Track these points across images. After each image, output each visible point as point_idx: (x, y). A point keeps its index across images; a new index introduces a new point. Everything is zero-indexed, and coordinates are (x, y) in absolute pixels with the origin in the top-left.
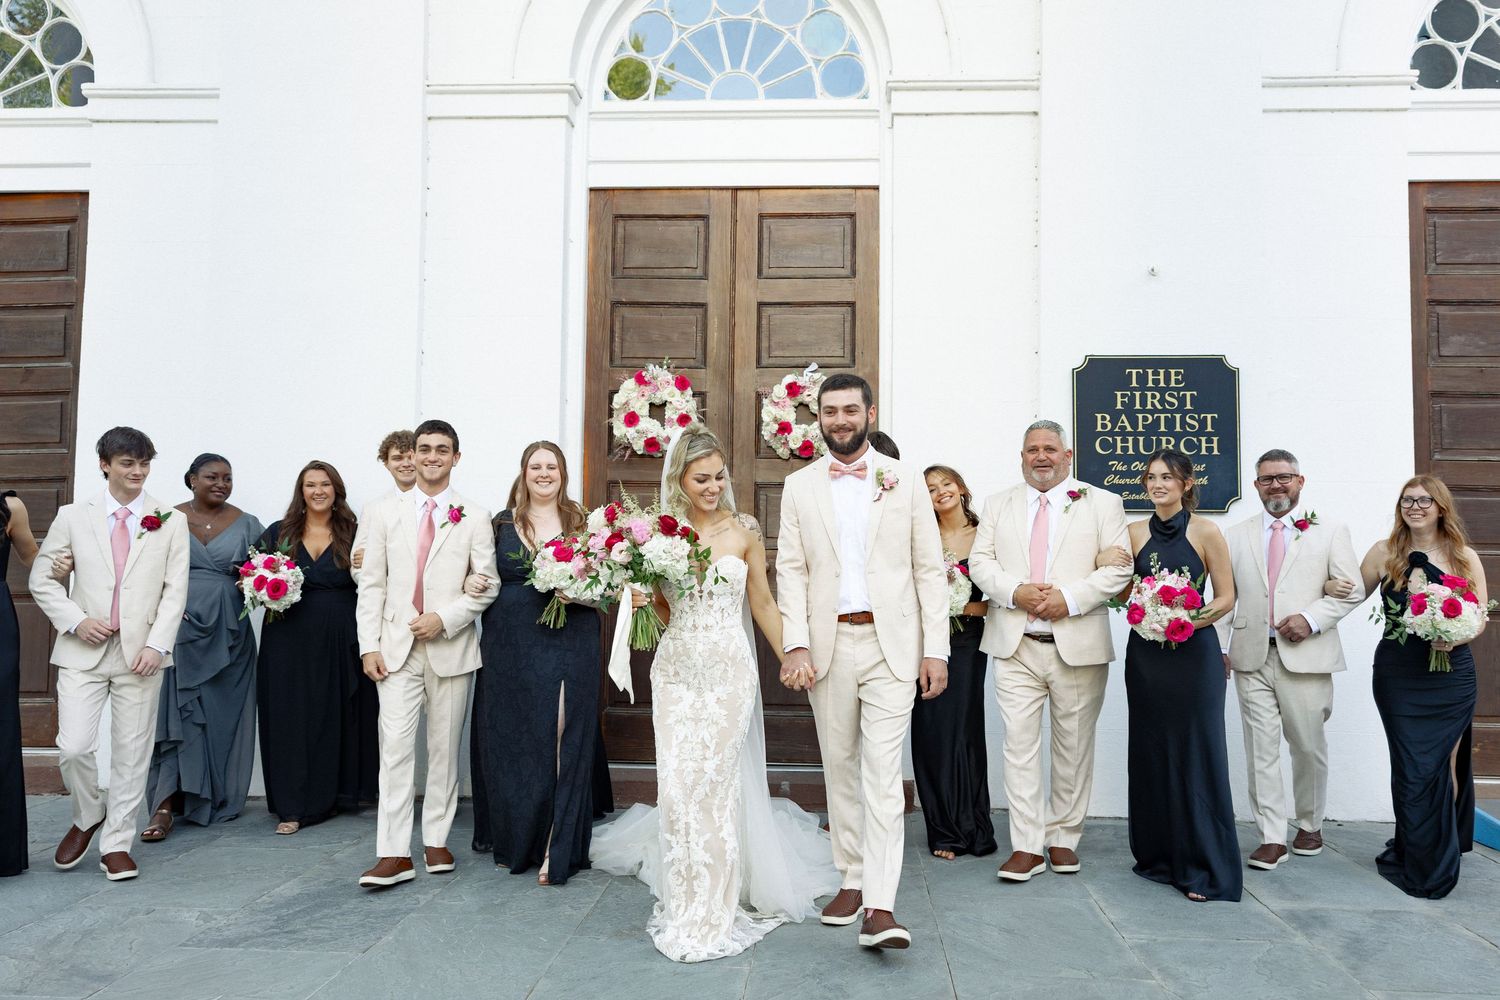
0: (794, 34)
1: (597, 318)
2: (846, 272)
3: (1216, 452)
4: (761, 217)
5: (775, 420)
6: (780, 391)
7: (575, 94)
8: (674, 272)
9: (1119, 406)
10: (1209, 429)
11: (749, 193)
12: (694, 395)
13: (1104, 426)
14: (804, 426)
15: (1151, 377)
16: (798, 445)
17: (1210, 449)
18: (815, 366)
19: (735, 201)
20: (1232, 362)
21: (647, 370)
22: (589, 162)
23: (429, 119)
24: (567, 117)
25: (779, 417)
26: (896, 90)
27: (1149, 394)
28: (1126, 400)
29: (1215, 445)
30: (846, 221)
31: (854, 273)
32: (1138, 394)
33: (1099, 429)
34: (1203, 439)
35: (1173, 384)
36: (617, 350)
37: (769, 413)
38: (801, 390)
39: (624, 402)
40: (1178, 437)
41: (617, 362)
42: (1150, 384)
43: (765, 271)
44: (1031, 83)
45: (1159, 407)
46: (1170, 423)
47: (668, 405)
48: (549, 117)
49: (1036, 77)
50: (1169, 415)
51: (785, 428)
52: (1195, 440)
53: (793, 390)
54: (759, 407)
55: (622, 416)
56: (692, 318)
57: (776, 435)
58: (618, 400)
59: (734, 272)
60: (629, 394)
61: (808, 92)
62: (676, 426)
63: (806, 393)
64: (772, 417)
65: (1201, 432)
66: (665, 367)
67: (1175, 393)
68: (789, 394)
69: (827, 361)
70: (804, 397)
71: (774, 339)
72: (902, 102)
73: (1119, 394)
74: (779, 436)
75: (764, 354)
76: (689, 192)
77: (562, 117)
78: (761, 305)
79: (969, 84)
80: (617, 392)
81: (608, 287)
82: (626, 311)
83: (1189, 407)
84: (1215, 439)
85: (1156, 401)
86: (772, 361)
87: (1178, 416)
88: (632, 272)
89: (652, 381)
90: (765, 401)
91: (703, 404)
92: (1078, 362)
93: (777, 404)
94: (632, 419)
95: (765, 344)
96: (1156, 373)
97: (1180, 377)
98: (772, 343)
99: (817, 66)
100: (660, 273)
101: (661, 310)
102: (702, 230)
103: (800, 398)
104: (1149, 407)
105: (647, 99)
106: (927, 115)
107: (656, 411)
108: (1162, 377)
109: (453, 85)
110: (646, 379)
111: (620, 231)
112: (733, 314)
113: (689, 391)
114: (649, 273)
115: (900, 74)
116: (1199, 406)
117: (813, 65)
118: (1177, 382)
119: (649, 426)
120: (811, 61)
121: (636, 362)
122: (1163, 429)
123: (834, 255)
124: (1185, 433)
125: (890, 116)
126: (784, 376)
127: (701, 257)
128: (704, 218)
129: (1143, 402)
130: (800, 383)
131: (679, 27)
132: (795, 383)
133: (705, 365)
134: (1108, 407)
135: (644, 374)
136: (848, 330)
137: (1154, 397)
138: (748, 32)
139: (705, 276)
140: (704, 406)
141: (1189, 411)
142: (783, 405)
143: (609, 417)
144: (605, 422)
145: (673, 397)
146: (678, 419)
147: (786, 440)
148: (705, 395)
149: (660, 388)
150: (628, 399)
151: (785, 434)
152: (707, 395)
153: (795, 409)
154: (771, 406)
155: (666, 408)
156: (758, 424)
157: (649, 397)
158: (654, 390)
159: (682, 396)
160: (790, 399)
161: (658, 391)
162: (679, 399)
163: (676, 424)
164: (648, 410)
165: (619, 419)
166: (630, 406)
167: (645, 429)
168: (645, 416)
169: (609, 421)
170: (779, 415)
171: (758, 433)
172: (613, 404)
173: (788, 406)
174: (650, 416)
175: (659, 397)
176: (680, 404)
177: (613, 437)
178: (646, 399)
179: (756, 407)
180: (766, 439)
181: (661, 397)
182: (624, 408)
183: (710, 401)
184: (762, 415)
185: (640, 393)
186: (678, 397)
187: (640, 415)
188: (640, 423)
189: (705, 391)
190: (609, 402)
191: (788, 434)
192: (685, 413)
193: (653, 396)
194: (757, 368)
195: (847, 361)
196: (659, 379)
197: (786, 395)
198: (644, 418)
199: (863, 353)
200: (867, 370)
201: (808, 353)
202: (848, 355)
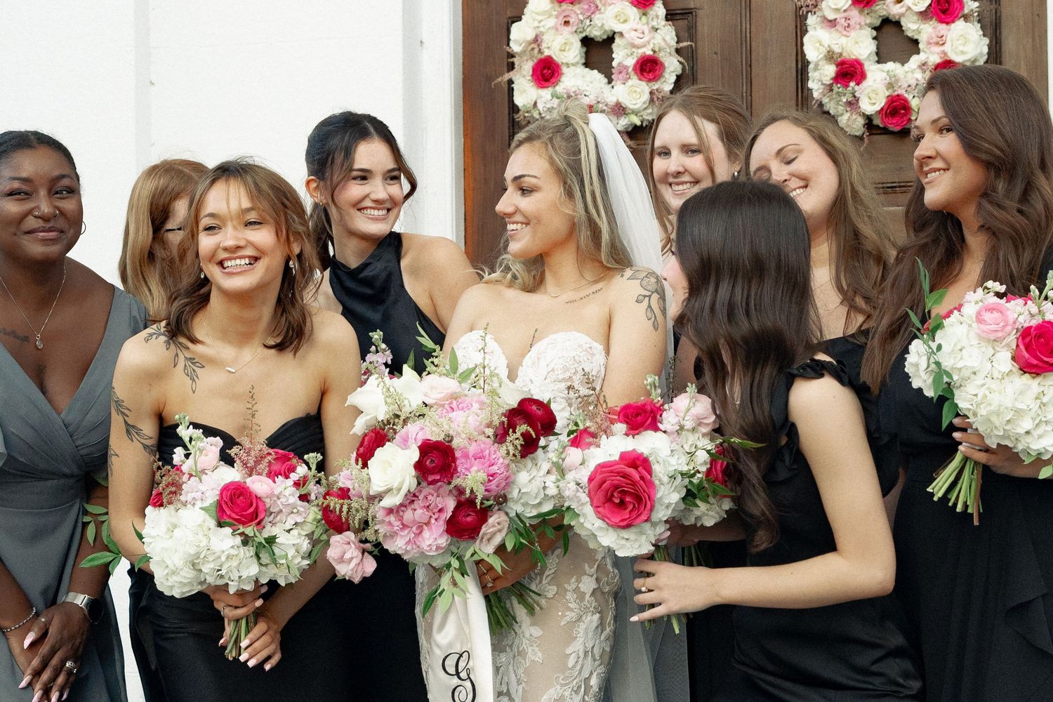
5: (830, 56)
12: (670, 16)
14: (890, 65)
16: (878, 107)
25: (837, 50)
37: (817, 43)
39: (531, 36)
47: (617, 37)
51: (849, 72)
54: (801, 30)
55: (529, 67)
57: (833, 87)
58: (520, 34)
60: (540, 21)
62: (634, 80)
64: (824, 51)
68: (857, 1)
70: (887, 7)
74: (838, 88)
80: (519, 19)
90: (811, 20)
93: (832, 23)
94: (547, 72)
103: (881, 8)
107: (595, 54)
113: (659, 10)
119: (581, 84)
140: (692, 36)
142: (846, 25)
143: (506, 70)
144: (499, 80)
145: (625, 21)
146: (638, 66)
147: (855, 96)
148: (694, 14)
149: (600, 6)
150: (541, 32)
151: (852, 84)
152: (700, 13)
153: (874, 33)
154: (822, 28)
155: (614, 46)
156: (800, 66)
157: (581, 25)
158: (588, 10)
159: (644, 18)
160: (861, 12)
161: (597, 12)
162: (639, 27)
163: (636, 77)
164: (577, 52)
165: (524, 73)
166: (544, 45)
167: (574, 90)
168: (573, 65)
169: (507, 77)
170: (837, 46)
171: (800, 85)
172: (511, 44)
173: (858, 26)
174: (586, 65)
175: (599, 25)
176: (641, 36)
177: (514, 109)
178: (574, 28)
179: (796, 32)
180: (816, 95)
181: (603, 24)
182: (533, 49)
183: (705, 25)
184: (806, 48)
185: (561, 17)
186: (638, 23)
187: (564, 62)
188: (563, 79)
189: (692, 7)
190: (505, 42)
191: (858, 84)
192: (649, 53)
193: (588, 22)
197: (849, 2)
198: (572, 68)
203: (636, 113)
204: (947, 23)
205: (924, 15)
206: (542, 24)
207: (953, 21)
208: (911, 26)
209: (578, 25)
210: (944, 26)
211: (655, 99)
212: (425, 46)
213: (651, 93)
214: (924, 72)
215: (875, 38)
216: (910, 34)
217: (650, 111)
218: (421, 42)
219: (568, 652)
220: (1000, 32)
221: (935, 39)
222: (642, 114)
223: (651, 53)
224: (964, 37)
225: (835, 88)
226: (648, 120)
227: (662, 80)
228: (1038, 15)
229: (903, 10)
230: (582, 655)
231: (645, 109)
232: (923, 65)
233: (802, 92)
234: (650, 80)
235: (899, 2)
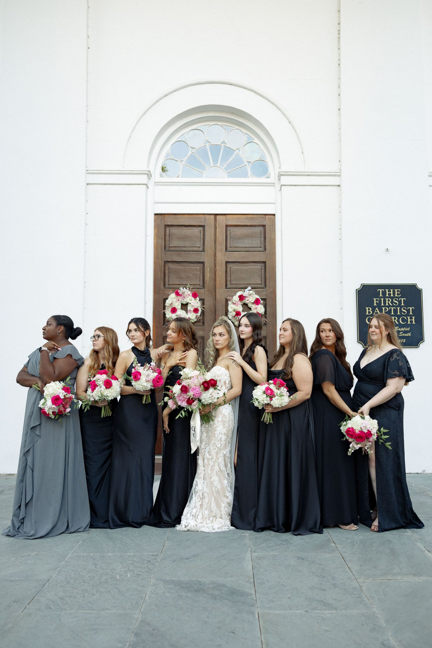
0: (239, 151)
1: (158, 268)
2: (262, 249)
3: (414, 323)
4: (227, 226)
5: (234, 310)
6: (236, 298)
7: (149, 175)
8: (190, 249)
9: (375, 304)
10: (411, 313)
11: (221, 216)
12: (200, 300)
13: (369, 312)
15: (387, 293)
17: (411, 322)
18: (249, 288)
19: (215, 219)
20: (420, 286)
21: (180, 290)
22: (155, 203)
23: (88, 184)
24: (146, 184)
25: (235, 309)
26: (282, 175)
27: (387, 299)
28: (378, 302)
29: (413, 320)
30: (262, 228)
31: (265, 250)
32: (382, 299)
33: (367, 314)
34: (409, 317)
35: (396, 295)
36: (167, 281)
37: (231, 307)
38: (244, 298)
39: (170, 303)
40: (399, 317)
41: (167, 286)
42: (387, 295)
43: (229, 249)
44: (337, 173)
45: (391, 305)
46: (395, 311)
47: (189, 304)
48: (138, 184)
49: (339, 171)
50: (395, 308)
51: (238, 313)
52: (405, 318)
53: (241, 298)
54: (227, 305)
55: (170, 309)
56: (198, 268)
57: (234, 317)
58: (168, 302)
59: (216, 248)
60: (172, 300)
61: (246, 176)
62: (193, 313)
63: (247, 299)
65: (408, 314)
66: (188, 288)
67: (397, 299)
68: (240, 300)
69: (255, 286)
70: (246, 301)
71: (233, 277)
72: (285, 180)
73: (375, 299)
74: (236, 317)
75: (228, 283)
76: (196, 216)
77: (144, 184)
78: (227, 262)
79: (312, 173)
80: (167, 299)
81: (162, 255)
82: (171, 266)
83: (403, 304)
84: (413, 317)
85: (389, 302)
86: (232, 286)
87: (398, 308)
88: (173, 249)
89: (182, 294)
90: (230, 303)
91: (203, 304)
92: (358, 286)
94: (174, 310)
95: (229, 279)
96: (389, 291)
97: (399, 293)
98: (232, 279)
99: (249, 165)
100: (183, 249)
101: (185, 264)
102: (202, 231)
103: (244, 301)
104: (387, 304)
105: (178, 177)
106: (295, 186)
107: (184, 307)
108: (392, 293)
109: (98, 170)
110: (180, 294)
111: (168, 231)
112: (215, 266)
113: (198, 299)
114: (180, 249)
115: (284, 169)
116: (407, 304)
117: (247, 164)
118: (398, 294)
119: (181, 313)
120: (246, 162)
121: (175, 286)
122: (393, 313)
123: (257, 242)
124: (402, 315)
125: (280, 186)
126: (237, 292)
127: (202, 242)
128: (203, 226)
129: (385, 303)
130: (244, 295)
131: (191, 147)
132: (242, 295)
133: (204, 288)
134: (371, 305)
135: (179, 291)
136: (263, 273)
137: (389, 300)
138: (220, 150)
139: (203, 250)
141: (403, 306)
142: (237, 304)
143: (164, 309)
144: (162, 311)
145: (191, 301)
146: (193, 310)
150: (173, 302)
151: (239, 316)
152: (205, 300)
153: (243, 306)
154: (232, 304)
155: (188, 306)
156: (227, 312)
158: (183, 298)
159: (195, 300)
160: (240, 302)
161: (185, 298)
162: (194, 302)
164: (180, 306)
166: (173, 305)
169: (164, 311)
172: (166, 304)
173: (240, 305)
174: (181, 309)
175: (185, 301)
176: (194, 304)
177: (166, 317)
178: (180, 302)
179: (225, 305)
181: (186, 301)
182: (171, 305)
183: (206, 302)
184: (228, 308)
185: (177, 299)
187: (177, 308)
188: (177, 312)
189: (204, 298)
190: (164, 303)
192: (196, 307)
193: (183, 300)
194: (226, 289)
195: (263, 286)
196: (186, 293)
197: (239, 300)
198: (179, 310)
199: (269, 283)
200: (271, 290)
201: (247, 283)
202: (263, 283)
204: (257, 305)
205: (253, 303)
207: (259, 305)
208: (250, 305)
212: (147, 303)
213: (196, 316)
216: (249, 307)
217: (195, 319)
220: (267, 307)
221: (255, 308)
224: (261, 308)
227: (198, 313)
229: (249, 302)
234: (196, 313)
235: (248, 300)
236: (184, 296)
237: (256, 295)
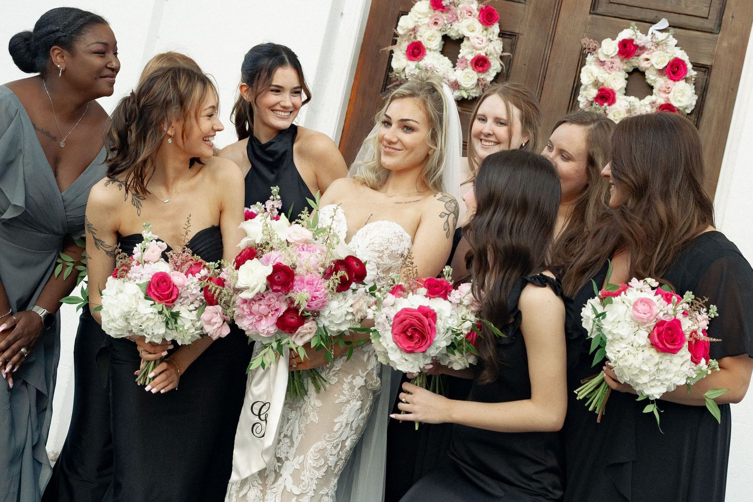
5: (596, 84)
6: (609, 47)
12: (502, 35)
14: (632, 99)
18: (664, 23)
25: (601, 80)
37: (590, 73)
38: (638, 51)
39: (411, 26)
47: (465, 42)
51: (606, 96)
53: (627, 49)
54: (582, 63)
55: (406, 45)
58: (405, 23)
62: (470, 69)
63: (645, 55)
64: (593, 79)
68: (621, 54)
69: (684, 20)
70: (640, 62)
80: (406, 13)
86: (613, 9)
89: (452, 7)
90: (590, 58)
93: (602, 63)
94: (416, 51)
103: (635, 62)
110: (445, 4)
113: (496, 28)
119: (436, 64)
126: (622, 30)
130: (637, 42)
132: (632, 41)
140: (512, 51)
142: (611, 66)
143: (391, 43)
144: (385, 49)
145: (473, 31)
146: (474, 61)
147: (605, 112)
148: (517, 37)
149: (459, 17)
150: (418, 25)
151: (606, 104)
152: (521, 37)
153: (627, 76)
154: (595, 65)
155: (462, 45)
156: (575, 85)
157: (444, 27)
158: (451, 18)
159: (485, 32)
160: (622, 61)
161: (456, 21)
162: (481, 36)
163: (471, 67)
164: (439, 43)
165: (402, 48)
166: (418, 34)
167: (430, 66)
168: (434, 50)
169: (390, 48)
170: (602, 78)
171: (573, 97)
172: (398, 28)
173: (618, 69)
174: (442, 52)
175: (456, 30)
176: (481, 43)
177: (390, 69)
178: (440, 28)
179: (578, 63)
180: (581, 106)
181: (458, 30)
182: (411, 35)
183: (523, 46)
184: (582, 75)
185: (433, 19)
186: (480, 34)
187: (429, 47)
188: (425, 58)
189: (517, 32)
190: (395, 25)
191: (609, 105)
192: (483, 54)
193: (449, 26)
194: (590, 13)
195: (709, 24)
196: (460, 6)
197: (616, 53)
198: (432, 52)
199: (733, 17)
200: (734, 41)
201: (661, 6)
202: (713, 16)
203: (466, 90)
204: (674, 80)
205: (661, 72)
206: (420, 20)
207: (678, 80)
208: (651, 77)
209: (442, 26)
210: (671, 82)
211: (480, 84)
212: (344, 16)
213: (478, 80)
214: (652, 107)
215: (626, 79)
216: (649, 82)
217: (475, 91)
218: (342, 13)
219: (336, 421)
220: (706, 95)
221: (664, 89)
222: (469, 91)
223: (484, 55)
224: (683, 92)
225: (594, 104)
226: (472, 96)
227: (487, 73)
228: (732, 89)
229: (649, 66)
230: (344, 425)
231: (472, 89)
232: (653, 103)
233: (573, 102)
234: (479, 72)
235: (647, 60)
236: (456, 14)
237: (677, 50)
